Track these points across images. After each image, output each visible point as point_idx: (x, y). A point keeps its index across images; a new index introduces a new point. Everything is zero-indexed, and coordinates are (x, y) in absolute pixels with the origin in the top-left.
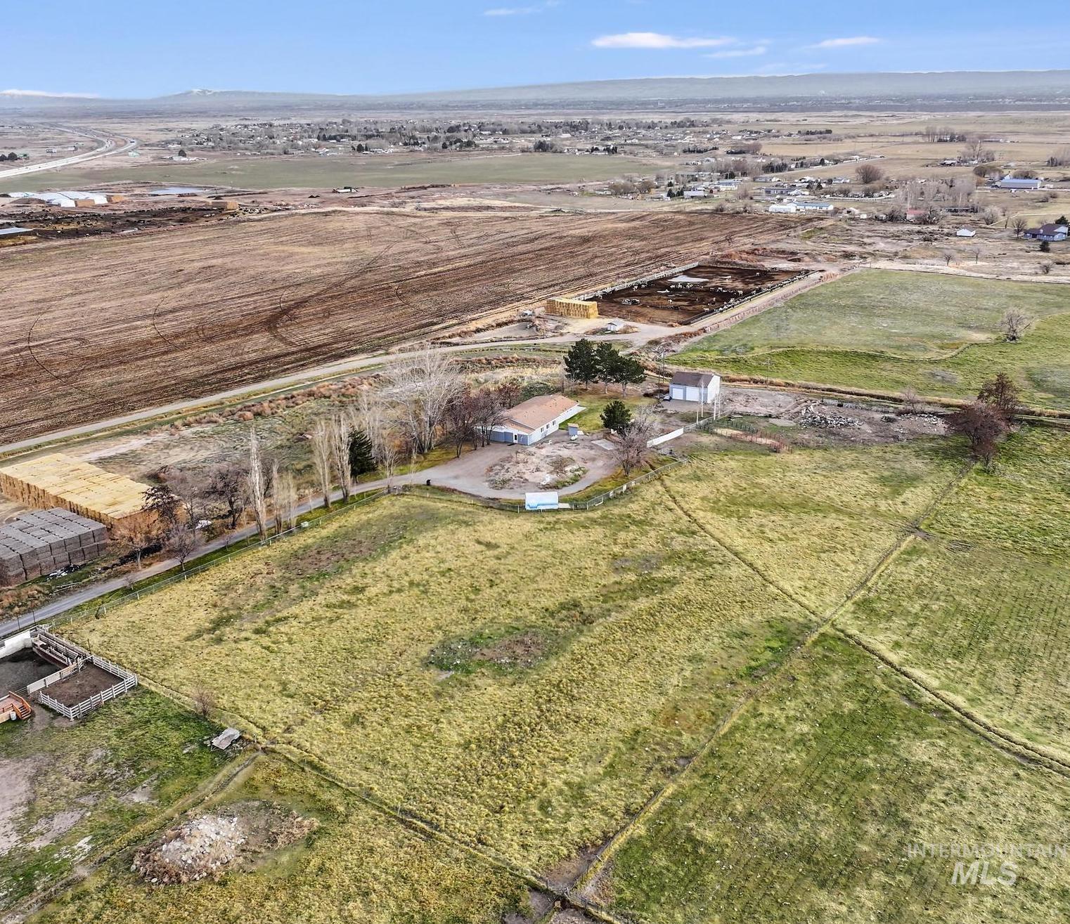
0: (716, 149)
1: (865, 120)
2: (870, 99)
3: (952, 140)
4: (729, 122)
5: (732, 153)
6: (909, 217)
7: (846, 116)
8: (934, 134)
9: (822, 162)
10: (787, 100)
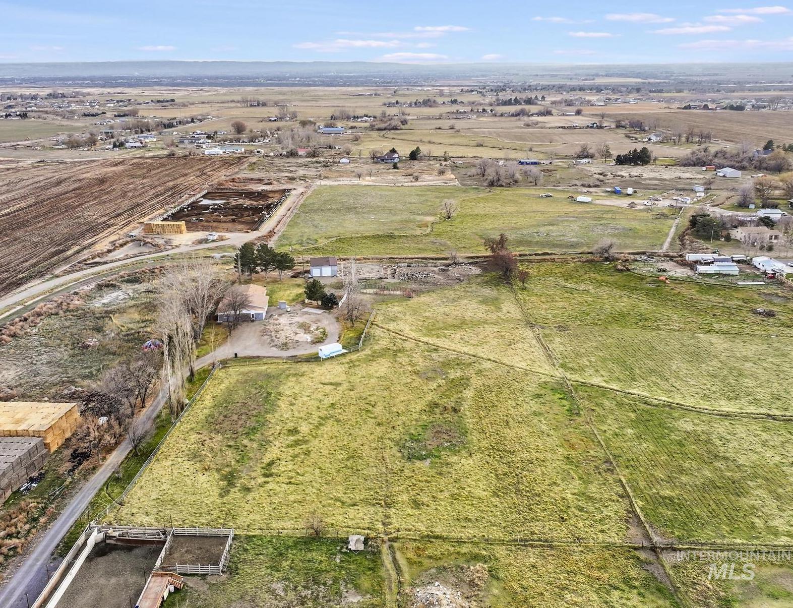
0: (104, 113)
1: (186, 93)
2: (174, 79)
3: (258, 105)
4: (89, 94)
5: (119, 116)
6: (300, 153)
7: (170, 90)
8: (247, 101)
9: (192, 121)
10: (116, 79)
